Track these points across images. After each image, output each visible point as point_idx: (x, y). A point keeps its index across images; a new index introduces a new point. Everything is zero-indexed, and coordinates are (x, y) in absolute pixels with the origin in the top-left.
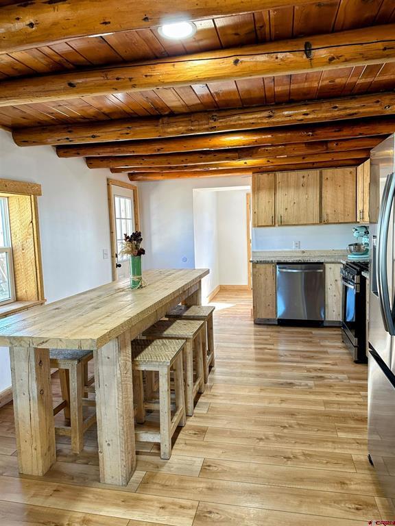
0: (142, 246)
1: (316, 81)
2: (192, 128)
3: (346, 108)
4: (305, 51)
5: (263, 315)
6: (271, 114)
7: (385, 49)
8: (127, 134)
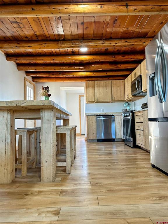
0: (49, 93)
1: (122, 27)
2: (73, 45)
3: (130, 42)
4: (126, 6)
5: (91, 138)
6: (104, 42)
7: (152, 8)
8: (45, 46)
